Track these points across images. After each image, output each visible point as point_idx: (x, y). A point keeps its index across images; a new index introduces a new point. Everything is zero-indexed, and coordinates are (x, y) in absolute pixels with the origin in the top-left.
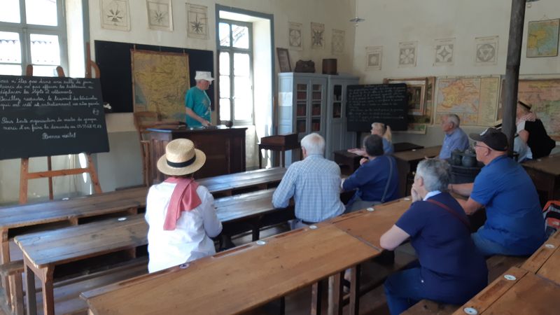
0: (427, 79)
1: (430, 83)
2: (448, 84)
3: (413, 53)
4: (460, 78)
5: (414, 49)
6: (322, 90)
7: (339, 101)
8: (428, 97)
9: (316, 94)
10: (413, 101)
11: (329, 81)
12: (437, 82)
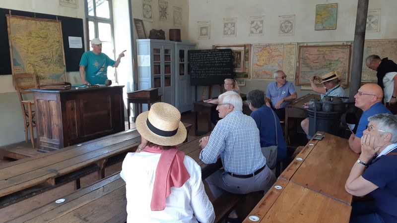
0: (245, 46)
1: (247, 48)
2: (260, 49)
3: (234, 26)
4: (269, 45)
5: (234, 23)
6: (171, 53)
7: (183, 63)
8: (247, 59)
9: (167, 57)
10: (235, 62)
11: (176, 46)
12: (252, 48)
